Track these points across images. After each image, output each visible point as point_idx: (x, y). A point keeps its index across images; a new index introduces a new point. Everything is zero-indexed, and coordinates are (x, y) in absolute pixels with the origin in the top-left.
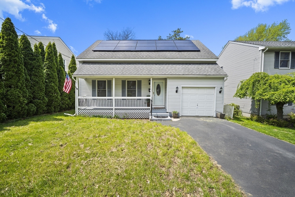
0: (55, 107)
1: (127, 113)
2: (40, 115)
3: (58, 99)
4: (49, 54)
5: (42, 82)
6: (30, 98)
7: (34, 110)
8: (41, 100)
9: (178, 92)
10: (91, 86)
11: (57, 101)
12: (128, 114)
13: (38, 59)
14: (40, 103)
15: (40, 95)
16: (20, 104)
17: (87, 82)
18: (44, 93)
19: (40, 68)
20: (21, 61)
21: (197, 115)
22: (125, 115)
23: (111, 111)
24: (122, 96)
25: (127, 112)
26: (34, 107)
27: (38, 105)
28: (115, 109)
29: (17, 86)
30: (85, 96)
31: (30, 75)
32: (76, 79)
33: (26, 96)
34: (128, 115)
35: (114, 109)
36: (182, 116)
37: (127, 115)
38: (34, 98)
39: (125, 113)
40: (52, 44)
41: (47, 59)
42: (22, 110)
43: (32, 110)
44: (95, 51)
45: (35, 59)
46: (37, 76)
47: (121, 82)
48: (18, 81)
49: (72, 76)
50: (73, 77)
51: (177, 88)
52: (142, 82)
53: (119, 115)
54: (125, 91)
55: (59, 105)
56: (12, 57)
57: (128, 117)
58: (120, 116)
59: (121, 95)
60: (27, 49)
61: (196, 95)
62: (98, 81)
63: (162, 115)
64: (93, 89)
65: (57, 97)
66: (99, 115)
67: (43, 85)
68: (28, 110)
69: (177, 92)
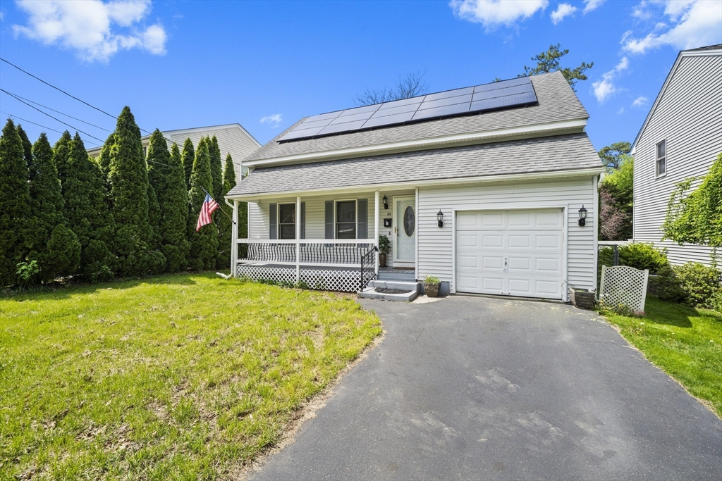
0: (205, 261)
1: (324, 277)
2: (173, 273)
3: (211, 244)
4: (199, 158)
5: (181, 211)
6: (156, 240)
7: (160, 264)
8: (176, 245)
9: (444, 226)
10: (269, 218)
11: (210, 248)
12: (326, 280)
13: (175, 171)
14: (174, 250)
15: (174, 237)
16: (134, 251)
17: (262, 208)
18: (184, 232)
19: (178, 187)
20: (143, 176)
21: (507, 293)
22: (320, 282)
23: (293, 271)
24: (326, 238)
25: (324, 275)
26: (163, 258)
27: (170, 254)
28: (301, 267)
29: (133, 221)
30: (258, 237)
31: (161, 201)
32: (233, 204)
33: (147, 237)
34: (326, 282)
35: (298, 267)
36: (458, 293)
37: (324, 282)
38: (165, 242)
39: (320, 277)
40: (211, 139)
41: (195, 169)
42: (138, 262)
43: (156, 262)
44: (282, 142)
45: (170, 172)
46: (172, 201)
47: (324, 204)
48: (135, 212)
49: (225, 197)
50: (226, 201)
51: (440, 214)
52: (369, 202)
53: (308, 281)
54: (332, 225)
55: (215, 257)
56: (127, 171)
57: (327, 287)
58: (310, 284)
59: (324, 236)
60: (160, 155)
61: (501, 233)
62: (281, 206)
63: (397, 285)
64: (270, 223)
65: (209, 240)
66: (271, 278)
67: (182, 218)
68: (149, 262)
69: (441, 224)
